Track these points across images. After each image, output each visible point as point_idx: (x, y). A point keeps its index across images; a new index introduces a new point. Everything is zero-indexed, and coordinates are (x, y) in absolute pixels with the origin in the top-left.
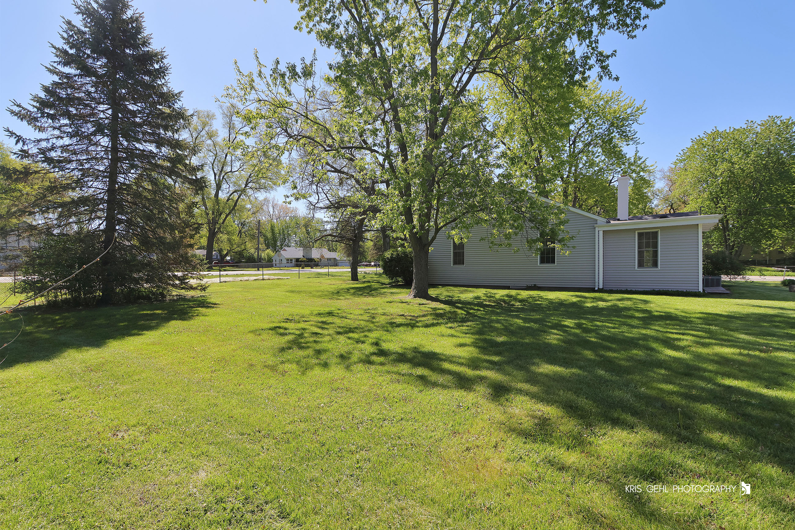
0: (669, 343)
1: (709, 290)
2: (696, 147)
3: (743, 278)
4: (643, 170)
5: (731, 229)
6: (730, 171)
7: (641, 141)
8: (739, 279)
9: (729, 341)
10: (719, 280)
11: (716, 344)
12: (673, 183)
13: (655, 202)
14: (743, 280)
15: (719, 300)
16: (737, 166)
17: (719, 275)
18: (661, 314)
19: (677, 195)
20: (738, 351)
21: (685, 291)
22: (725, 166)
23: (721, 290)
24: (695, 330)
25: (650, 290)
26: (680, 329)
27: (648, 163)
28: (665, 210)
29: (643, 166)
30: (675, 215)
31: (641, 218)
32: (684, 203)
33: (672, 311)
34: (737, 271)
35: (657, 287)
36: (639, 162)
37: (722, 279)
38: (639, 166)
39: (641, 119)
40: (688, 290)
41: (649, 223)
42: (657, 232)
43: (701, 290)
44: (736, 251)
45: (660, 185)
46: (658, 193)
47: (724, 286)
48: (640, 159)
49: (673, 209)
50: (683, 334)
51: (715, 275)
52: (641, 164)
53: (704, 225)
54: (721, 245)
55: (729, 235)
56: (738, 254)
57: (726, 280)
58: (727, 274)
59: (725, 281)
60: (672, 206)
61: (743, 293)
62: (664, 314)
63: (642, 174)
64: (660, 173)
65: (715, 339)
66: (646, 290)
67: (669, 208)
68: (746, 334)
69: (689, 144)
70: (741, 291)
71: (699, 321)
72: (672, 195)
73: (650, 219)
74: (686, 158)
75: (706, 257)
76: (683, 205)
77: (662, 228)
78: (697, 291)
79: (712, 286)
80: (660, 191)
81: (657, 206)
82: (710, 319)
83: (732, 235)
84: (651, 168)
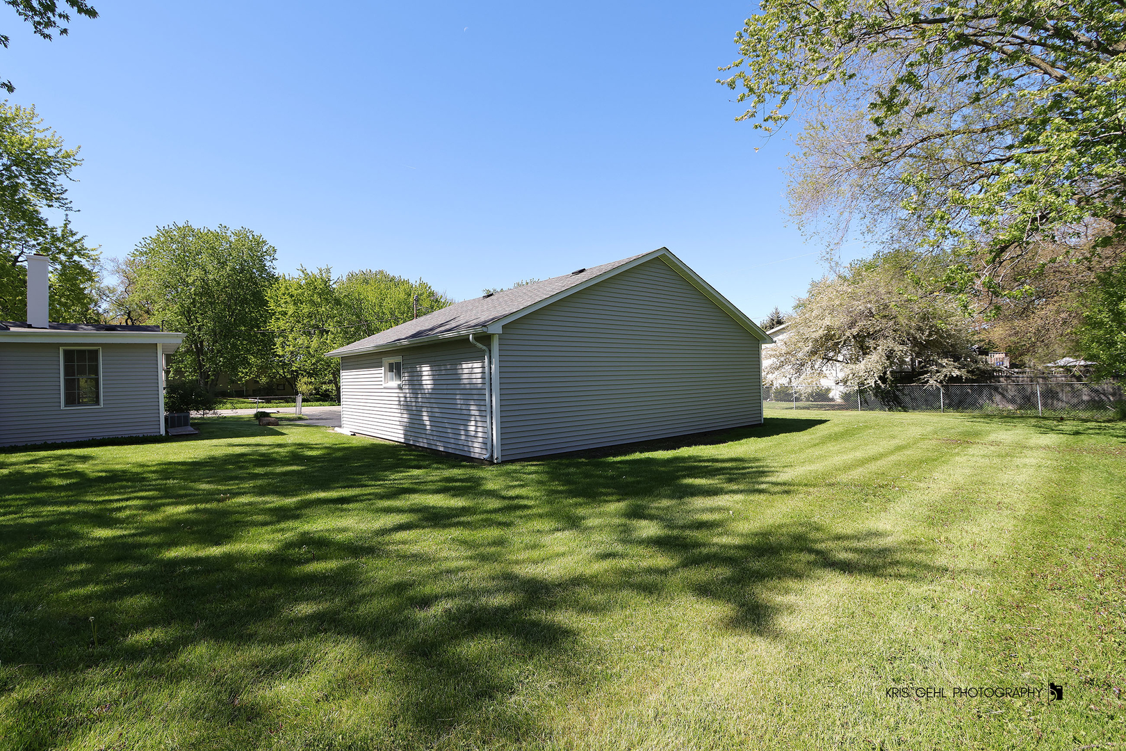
0: (102, 519)
1: (173, 431)
2: (162, 239)
3: (214, 413)
4: (79, 253)
5: (206, 353)
6: (204, 280)
7: (75, 206)
8: (210, 414)
9: (186, 496)
10: (187, 417)
11: (168, 504)
12: (131, 282)
13: (104, 306)
14: (214, 416)
15: (184, 443)
16: (211, 277)
17: (188, 410)
18: (100, 474)
19: (136, 299)
20: (194, 507)
21: (141, 435)
22: (197, 273)
23: (190, 430)
24: (146, 491)
25: (87, 439)
26: (124, 493)
27: (87, 244)
28: (120, 320)
29: (78, 246)
30: (134, 328)
31: (74, 327)
32: (148, 312)
33: (118, 467)
34: (209, 405)
35: (99, 434)
36: (72, 239)
37: (191, 416)
38: (71, 245)
39: (74, 172)
40: (145, 435)
41: (86, 336)
42: (96, 352)
43: (163, 432)
44: (212, 379)
45: (110, 280)
46: (107, 292)
47: (193, 425)
48: (73, 234)
49: (132, 320)
50: (127, 500)
51: (182, 411)
52: (75, 242)
53: (164, 345)
54: (195, 372)
55: (203, 360)
56: (215, 383)
57: (196, 416)
58: (197, 410)
59: (195, 419)
60: (129, 314)
61: (213, 432)
62: (104, 474)
63: (76, 258)
64: (112, 264)
65: (170, 498)
66: (79, 440)
67: (126, 317)
68: (208, 482)
69: (154, 234)
70: (211, 430)
71: (154, 476)
72: (128, 298)
73: (90, 330)
74: (150, 251)
75: (171, 388)
76: (146, 316)
77: (104, 345)
78: (158, 434)
79: (180, 425)
80: (113, 291)
81: (105, 311)
82: (168, 470)
83: (207, 360)
84: (91, 253)
